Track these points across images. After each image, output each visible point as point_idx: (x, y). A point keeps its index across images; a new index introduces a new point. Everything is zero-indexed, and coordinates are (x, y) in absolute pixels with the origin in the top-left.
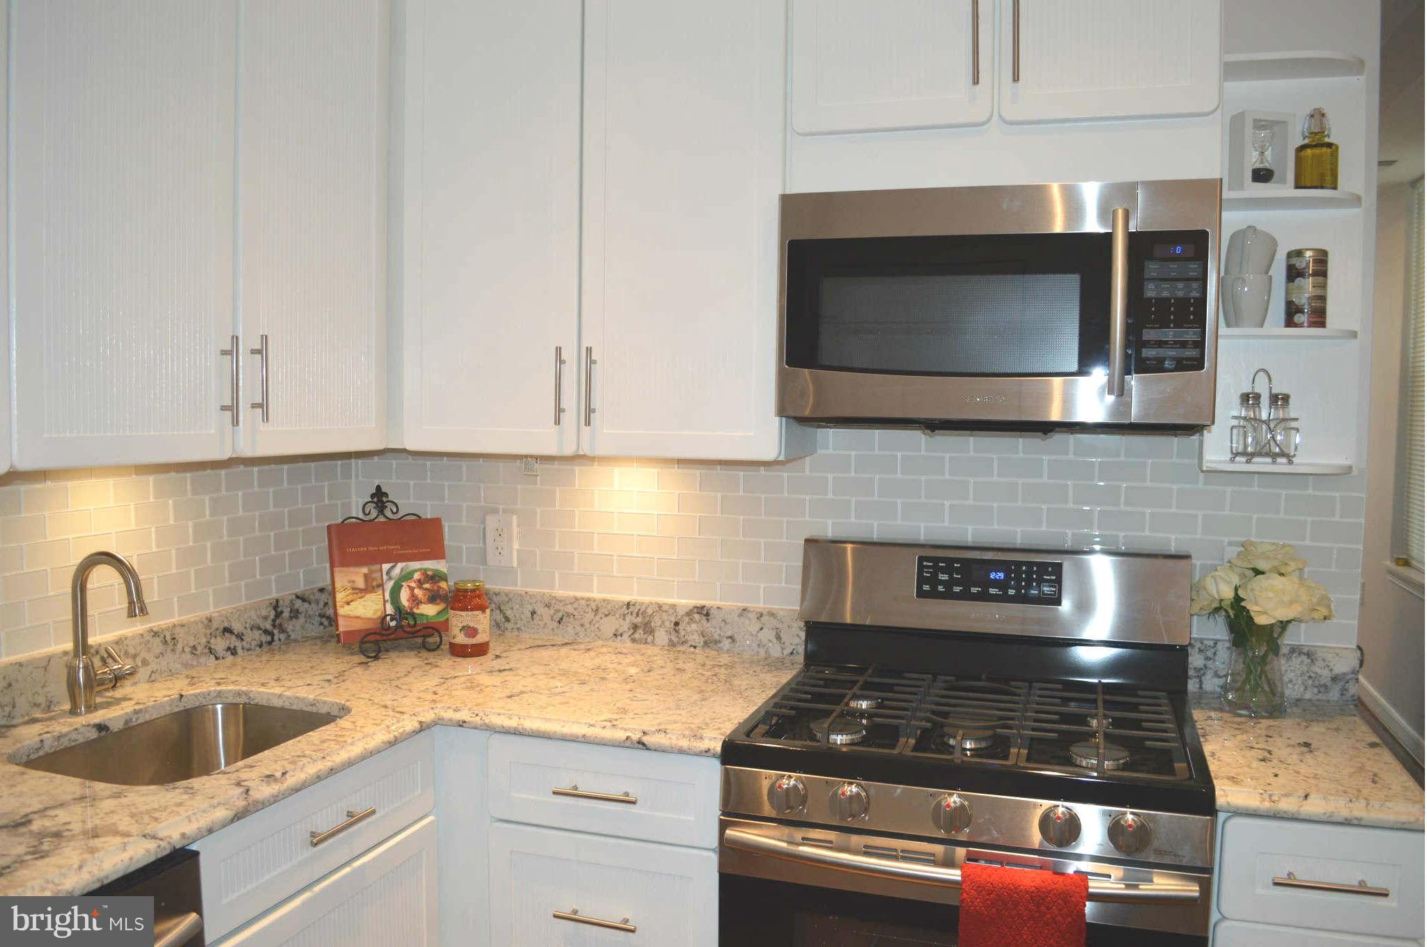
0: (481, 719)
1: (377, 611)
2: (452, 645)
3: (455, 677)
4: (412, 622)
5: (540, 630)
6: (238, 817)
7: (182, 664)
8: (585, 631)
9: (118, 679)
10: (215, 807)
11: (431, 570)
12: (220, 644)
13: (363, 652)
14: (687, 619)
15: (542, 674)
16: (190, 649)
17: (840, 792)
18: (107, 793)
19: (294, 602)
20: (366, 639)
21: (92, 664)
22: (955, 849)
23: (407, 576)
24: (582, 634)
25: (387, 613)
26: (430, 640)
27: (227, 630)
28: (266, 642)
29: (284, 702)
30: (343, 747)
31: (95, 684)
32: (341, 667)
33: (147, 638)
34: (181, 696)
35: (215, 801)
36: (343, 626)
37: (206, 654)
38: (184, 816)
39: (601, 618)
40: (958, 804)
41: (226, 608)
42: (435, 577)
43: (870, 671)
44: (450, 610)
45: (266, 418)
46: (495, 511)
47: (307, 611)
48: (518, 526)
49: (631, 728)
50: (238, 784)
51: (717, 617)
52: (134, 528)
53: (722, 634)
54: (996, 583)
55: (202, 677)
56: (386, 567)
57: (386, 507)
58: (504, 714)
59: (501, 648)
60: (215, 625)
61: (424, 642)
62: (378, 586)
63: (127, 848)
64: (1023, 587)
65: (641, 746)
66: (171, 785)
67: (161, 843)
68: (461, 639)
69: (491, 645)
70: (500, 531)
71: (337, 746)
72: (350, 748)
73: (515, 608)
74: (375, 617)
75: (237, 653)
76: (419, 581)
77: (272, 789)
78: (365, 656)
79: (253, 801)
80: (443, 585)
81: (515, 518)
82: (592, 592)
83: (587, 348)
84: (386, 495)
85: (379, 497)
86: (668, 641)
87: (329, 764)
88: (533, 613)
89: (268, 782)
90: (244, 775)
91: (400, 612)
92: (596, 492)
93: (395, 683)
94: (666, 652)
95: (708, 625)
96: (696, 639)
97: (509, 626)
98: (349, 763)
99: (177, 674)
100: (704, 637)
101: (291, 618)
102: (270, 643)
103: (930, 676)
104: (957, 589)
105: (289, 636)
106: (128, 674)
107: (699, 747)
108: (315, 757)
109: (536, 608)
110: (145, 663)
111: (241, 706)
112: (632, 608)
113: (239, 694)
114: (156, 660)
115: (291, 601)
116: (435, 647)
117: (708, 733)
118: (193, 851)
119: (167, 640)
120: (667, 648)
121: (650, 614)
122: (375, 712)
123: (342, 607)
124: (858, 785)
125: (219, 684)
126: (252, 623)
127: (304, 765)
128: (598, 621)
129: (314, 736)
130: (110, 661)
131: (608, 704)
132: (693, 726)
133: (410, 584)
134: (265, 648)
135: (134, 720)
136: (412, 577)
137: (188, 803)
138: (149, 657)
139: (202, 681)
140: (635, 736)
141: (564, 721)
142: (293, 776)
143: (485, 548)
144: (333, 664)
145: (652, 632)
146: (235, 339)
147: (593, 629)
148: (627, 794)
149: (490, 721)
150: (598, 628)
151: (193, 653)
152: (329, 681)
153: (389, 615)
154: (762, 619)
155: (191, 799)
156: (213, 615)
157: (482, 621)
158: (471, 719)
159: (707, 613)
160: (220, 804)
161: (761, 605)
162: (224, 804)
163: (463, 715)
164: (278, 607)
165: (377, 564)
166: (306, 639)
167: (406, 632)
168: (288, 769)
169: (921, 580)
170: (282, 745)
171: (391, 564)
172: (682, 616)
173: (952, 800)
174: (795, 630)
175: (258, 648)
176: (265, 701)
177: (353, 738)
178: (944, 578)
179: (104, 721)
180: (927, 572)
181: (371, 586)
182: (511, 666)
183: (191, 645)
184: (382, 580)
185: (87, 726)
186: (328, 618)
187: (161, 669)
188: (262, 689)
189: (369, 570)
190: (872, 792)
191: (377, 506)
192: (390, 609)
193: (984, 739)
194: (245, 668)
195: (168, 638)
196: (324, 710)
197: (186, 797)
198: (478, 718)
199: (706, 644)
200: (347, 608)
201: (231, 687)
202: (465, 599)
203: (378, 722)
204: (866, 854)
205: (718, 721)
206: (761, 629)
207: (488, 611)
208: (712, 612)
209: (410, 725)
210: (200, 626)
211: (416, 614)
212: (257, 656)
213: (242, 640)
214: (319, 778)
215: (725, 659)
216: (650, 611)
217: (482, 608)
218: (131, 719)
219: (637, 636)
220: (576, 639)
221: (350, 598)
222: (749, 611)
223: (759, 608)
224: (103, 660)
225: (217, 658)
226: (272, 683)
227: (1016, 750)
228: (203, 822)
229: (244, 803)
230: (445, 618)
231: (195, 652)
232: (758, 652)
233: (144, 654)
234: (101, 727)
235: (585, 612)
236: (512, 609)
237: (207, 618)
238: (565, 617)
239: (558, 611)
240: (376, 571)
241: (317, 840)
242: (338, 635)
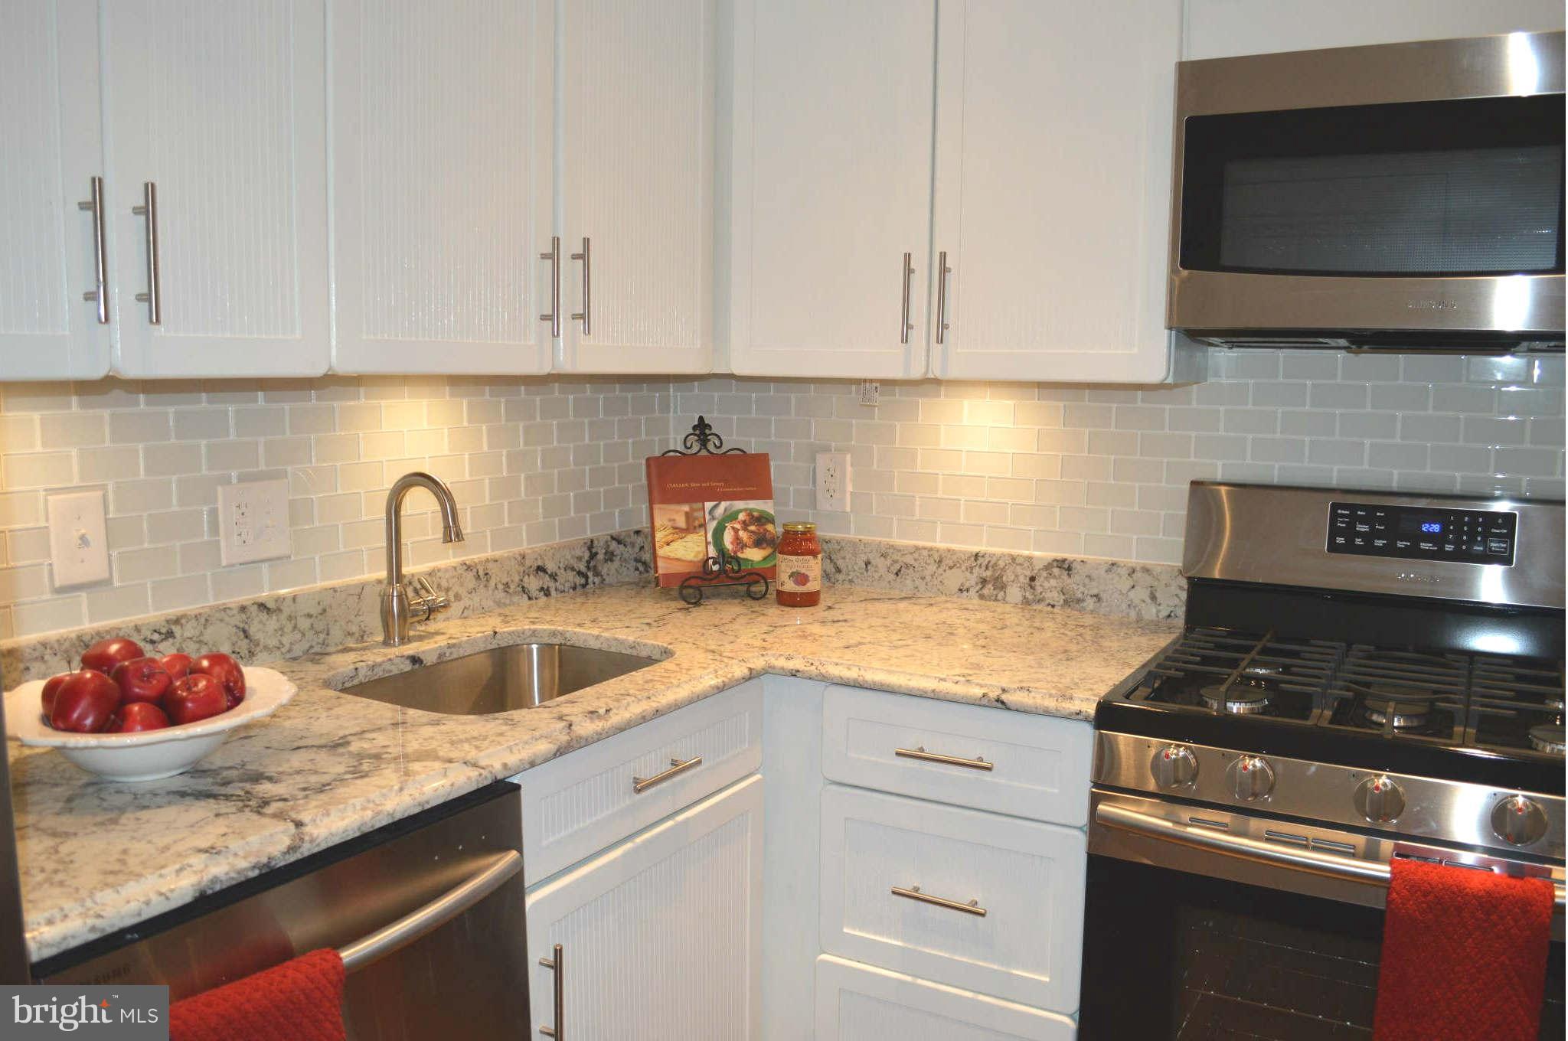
0: (816, 669)
1: (699, 552)
2: (779, 593)
3: (785, 626)
4: (736, 568)
5: (875, 583)
6: (560, 752)
7: (495, 602)
8: (927, 584)
9: (432, 611)
10: (536, 739)
11: (757, 511)
12: (533, 583)
13: (684, 599)
14: (1044, 574)
15: (881, 626)
16: (503, 587)
17: (1240, 765)
18: (424, 720)
19: (609, 543)
20: (685, 584)
21: (406, 592)
22: (1380, 841)
23: (731, 517)
24: (922, 588)
25: (710, 556)
26: (753, 589)
27: (541, 569)
28: (580, 585)
29: (602, 644)
30: (668, 688)
31: (409, 615)
32: (660, 612)
33: (460, 572)
34: (495, 633)
35: (537, 734)
36: (663, 568)
37: (519, 592)
38: (506, 745)
39: (945, 571)
40: (1390, 787)
41: (539, 546)
42: (761, 519)
43: (1268, 636)
44: (777, 554)
45: (587, 331)
46: (827, 449)
47: (622, 554)
48: (852, 465)
49: (989, 684)
50: (561, 718)
51: (1080, 571)
52: (447, 452)
53: (1086, 592)
54: (1430, 537)
55: (515, 615)
56: (709, 505)
57: (709, 440)
58: (842, 664)
59: (833, 599)
60: (528, 563)
61: (748, 590)
62: (700, 526)
63: (448, 773)
64: (1464, 543)
65: (999, 705)
66: (491, 716)
67: (482, 771)
68: (790, 586)
69: (822, 596)
70: (832, 472)
71: (663, 687)
72: (677, 690)
73: (847, 557)
74: (696, 559)
75: (550, 595)
76: (744, 522)
77: (597, 726)
78: (686, 601)
79: (576, 737)
80: (770, 527)
81: (848, 457)
82: (936, 542)
83: (941, 253)
84: (709, 427)
85: (702, 429)
86: (1021, 599)
87: (655, 705)
88: (868, 563)
89: (591, 718)
90: (566, 710)
91: (723, 556)
92: (942, 427)
93: (722, 629)
94: (1020, 610)
95: (1070, 581)
96: (1054, 596)
97: (840, 577)
98: (675, 706)
99: (490, 612)
100: (1064, 594)
101: (606, 561)
102: (584, 586)
103: (1344, 644)
104: (1379, 543)
105: (604, 580)
106: (441, 606)
107: (1069, 708)
108: (639, 697)
109: (871, 558)
110: (458, 597)
111: (557, 647)
112: (980, 560)
113: (554, 634)
114: (469, 596)
115: (607, 542)
116: (759, 596)
117: (1078, 694)
118: (516, 784)
119: (480, 574)
120: (1020, 606)
121: (1002, 567)
122: (700, 656)
123: (661, 547)
124: (1261, 759)
125: (533, 623)
126: (566, 562)
127: (628, 704)
128: (942, 574)
129: (638, 676)
130: (423, 592)
131: (959, 659)
132: (1060, 685)
133: (735, 525)
134: (579, 590)
135: (447, 655)
136: (737, 518)
137: (509, 734)
138: (462, 592)
139: (515, 620)
140: (993, 695)
141: (911, 674)
142: (617, 714)
143: (815, 491)
144: (652, 608)
145: (1003, 587)
146: (556, 241)
147: (935, 583)
148: (980, 759)
149: (827, 672)
150: (941, 582)
151: (506, 591)
152: (648, 624)
153: (711, 558)
154: (1134, 575)
155: (512, 729)
156: (526, 551)
157: (813, 567)
158: (806, 669)
159: (1069, 566)
160: (542, 736)
161: (1133, 560)
162: (546, 737)
163: (796, 664)
164: (593, 548)
165: (700, 502)
166: (623, 584)
167: (731, 578)
168: (612, 707)
169: (1334, 532)
170: (604, 683)
171: (715, 503)
172: (1039, 570)
173: (1381, 781)
174: (1174, 589)
175: (571, 590)
176: (581, 642)
177: (679, 680)
178: (1363, 530)
179: (418, 653)
180: (1342, 522)
181: (693, 526)
182: (846, 617)
183: (504, 581)
184: (705, 520)
185: (401, 657)
186: (644, 563)
187: (473, 605)
188: (578, 630)
189: (691, 508)
190: (1279, 768)
191: (700, 439)
192: (712, 552)
193: (1417, 716)
194: (560, 609)
195: (481, 573)
196: (644, 654)
197: (504, 728)
198: (813, 668)
199: (1066, 602)
200: (667, 548)
201: (546, 627)
202: (797, 542)
203: (705, 665)
204: (1268, 840)
205: (1090, 681)
206: (1133, 587)
207: (820, 556)
208: (1074, 565)
209: (739, 671)
210: (513, 562)
211: (739, 558)
212: (571, 598)
213: (556, 580)
214: (644, 719)
215: (1088, 620)
216: (1001, 564)
217: (813, 553)
218: (445, 653)
219: (985, 592)
220: (914, 594)
221: (670, 538)
222: (1118, 567)
223: (1131, 562)
224: (416, 591)
225: (530, 598)
226: (588, 624)
227: (1461, 729)
228: (525, 754)
229: (567, 738)
230: (773, 563)
231: (508, 590)
232: (1128, 614)
233: (456, 589)
234: (415, 660)
235: (926, 563)
236: (844, 558)
237: (520, 555)
238: (903, 569)
239: (895, 562)
240: (698, 510)
241: (640, 786)
242: (657, 578)
